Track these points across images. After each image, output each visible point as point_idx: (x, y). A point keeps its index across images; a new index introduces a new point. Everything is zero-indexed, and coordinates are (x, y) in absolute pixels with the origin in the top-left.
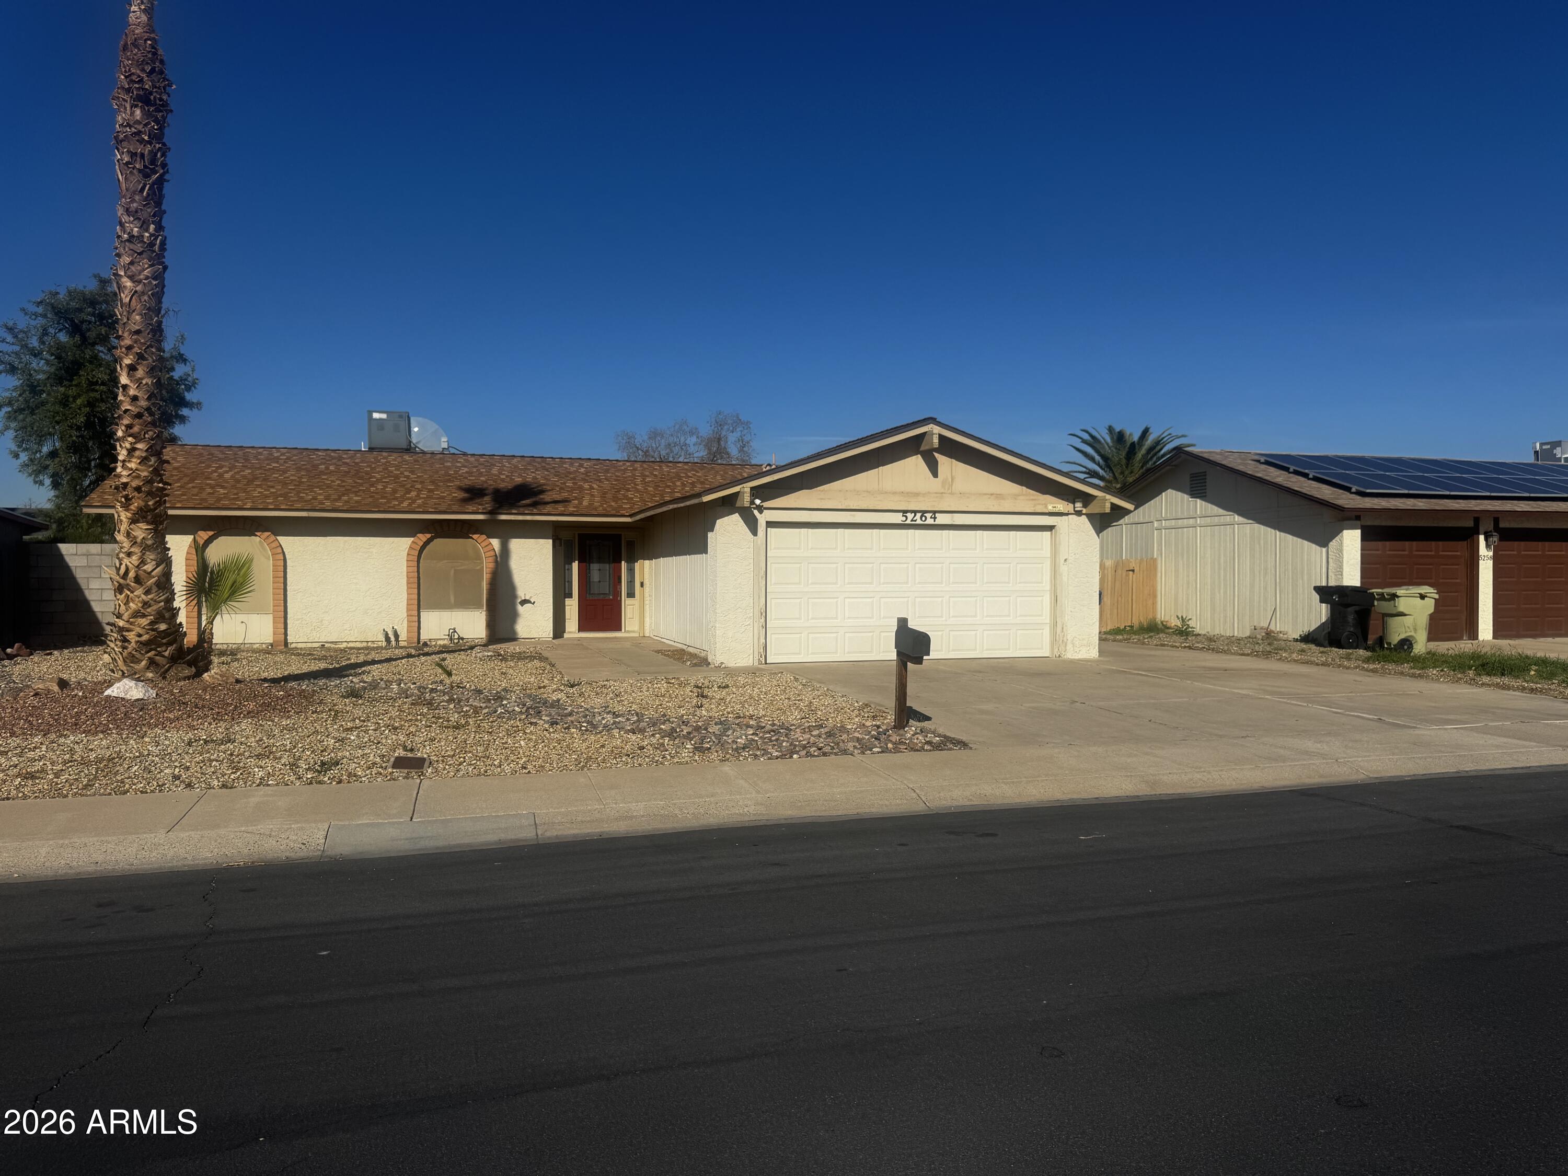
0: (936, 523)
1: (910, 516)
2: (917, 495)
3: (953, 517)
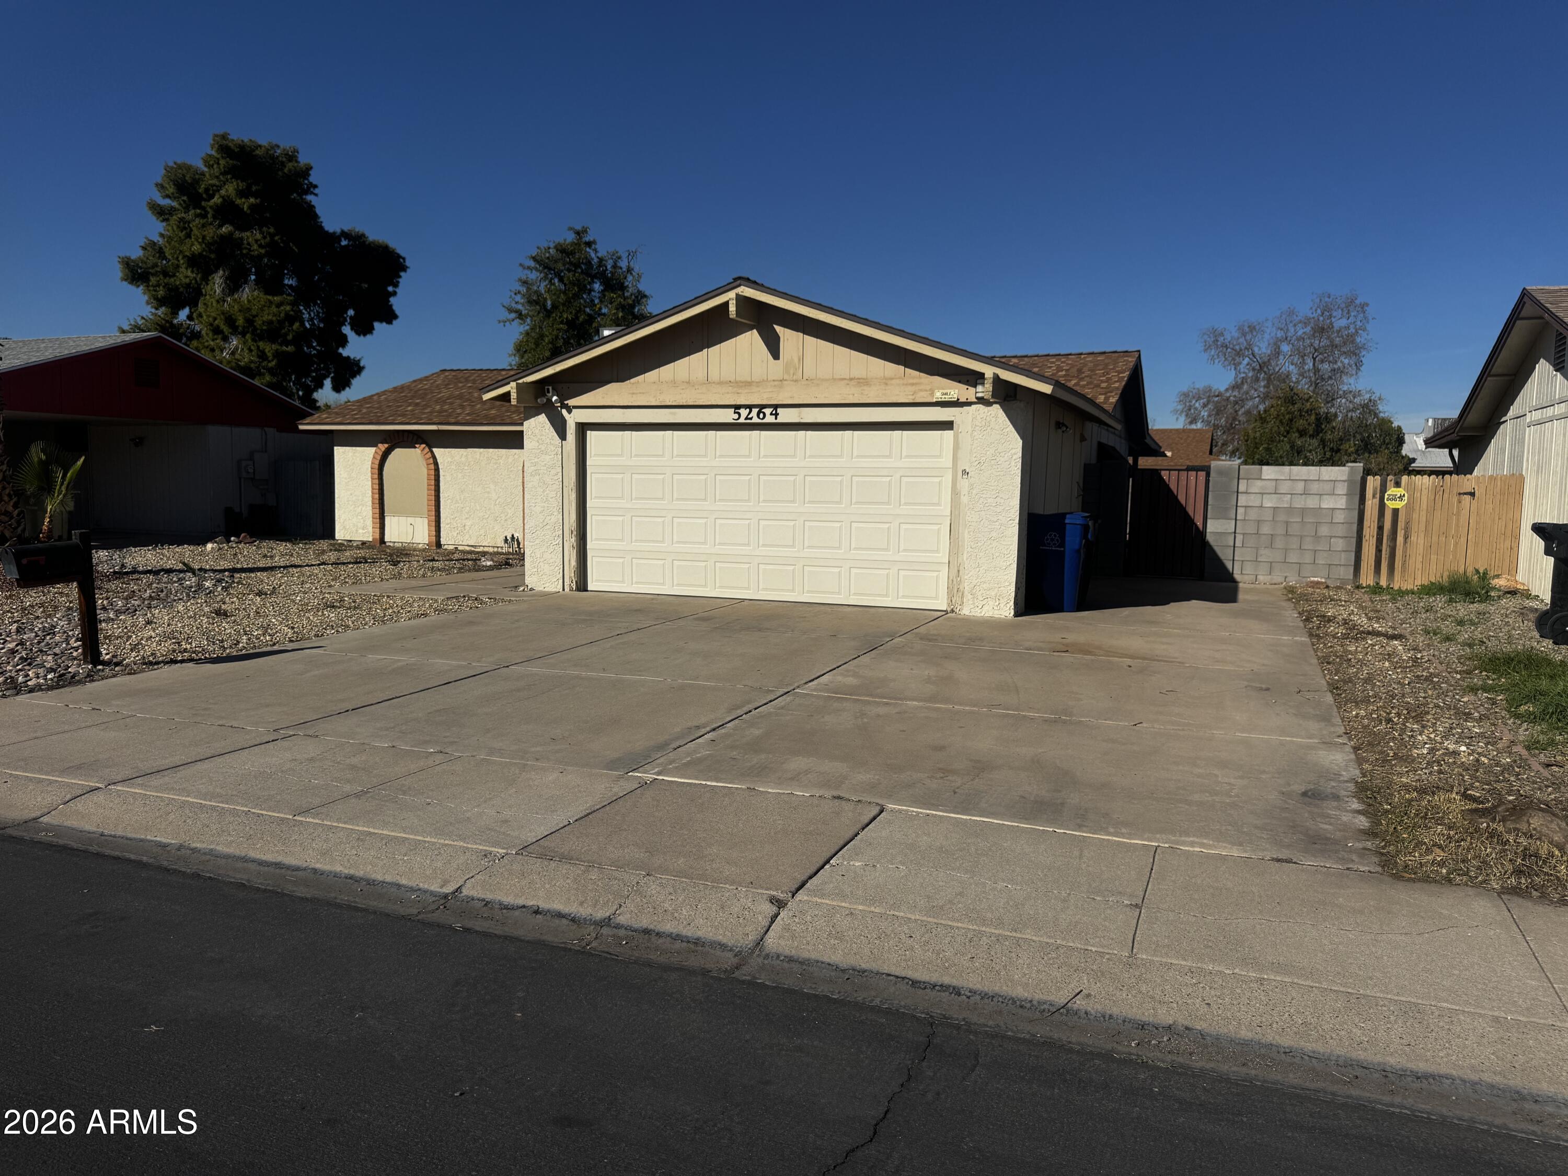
0: (777, 421)
1: (745, 413)
2: (748, 384)
3: (800, 413)
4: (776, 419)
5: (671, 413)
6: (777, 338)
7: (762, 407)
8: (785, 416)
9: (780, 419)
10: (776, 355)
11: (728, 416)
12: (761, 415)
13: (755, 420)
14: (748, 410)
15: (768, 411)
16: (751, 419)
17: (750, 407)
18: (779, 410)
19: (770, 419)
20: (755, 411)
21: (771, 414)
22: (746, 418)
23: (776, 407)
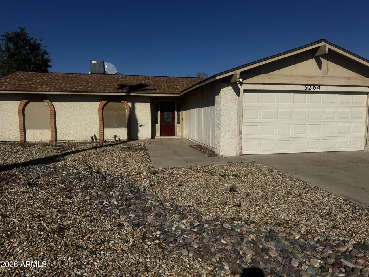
0: (320, 90)
1: (309, 87)
2: (312, 77)
3: (327, 88)
4: (319, 90)
5: (283, 87)
6: (321, 62)
7: (315, 85)
8: (323, 89)
9: (321, 90)
10: (320, 68)
11: (303, 88)
12: (314, 88)
13: (312, 90)
14: (310, 86)
15: (317, 87)
16: (311, 89)
17: (311, 85)
18: (320, 87)
19: (317, 90)
20: (312, 87)
21: (318, 88)
22: (309, 89)
23: (319, 85)
